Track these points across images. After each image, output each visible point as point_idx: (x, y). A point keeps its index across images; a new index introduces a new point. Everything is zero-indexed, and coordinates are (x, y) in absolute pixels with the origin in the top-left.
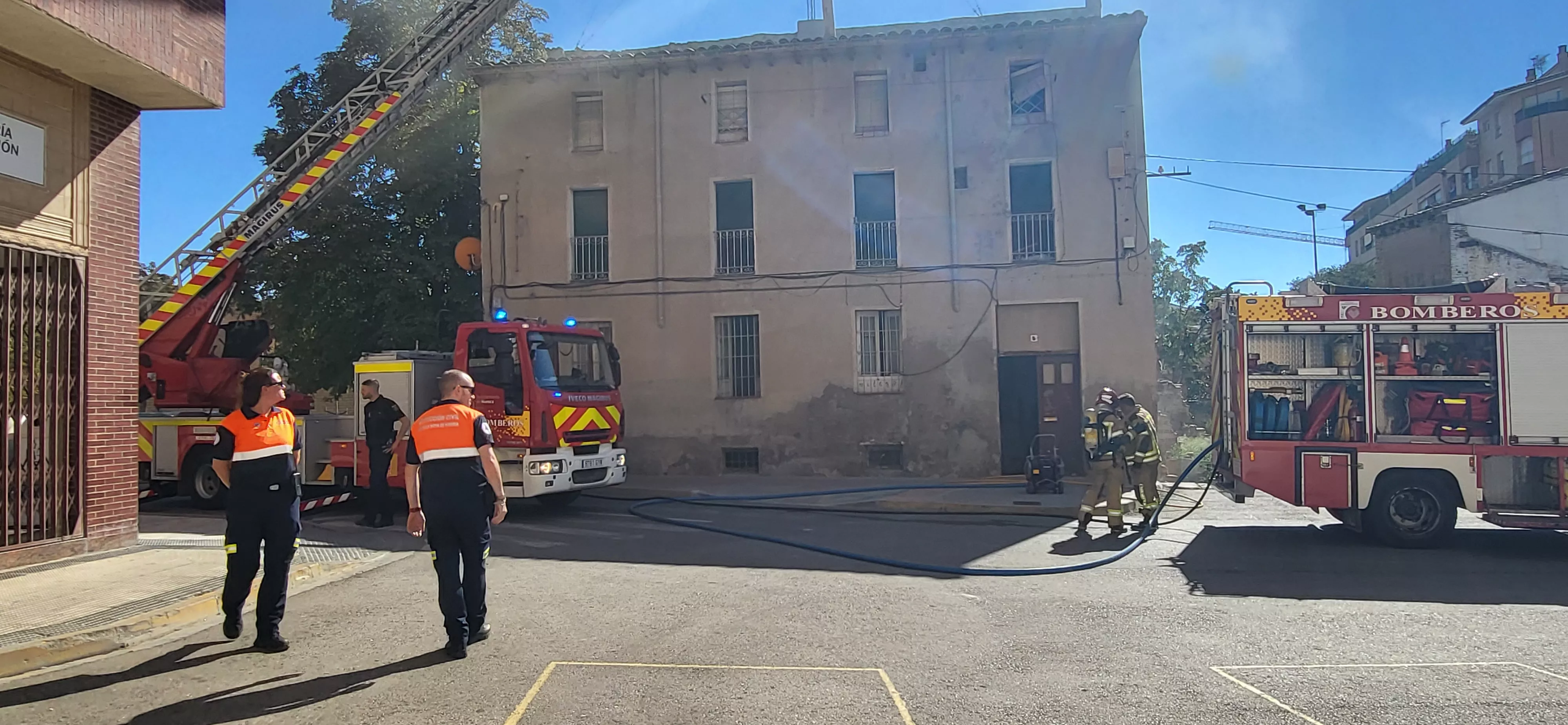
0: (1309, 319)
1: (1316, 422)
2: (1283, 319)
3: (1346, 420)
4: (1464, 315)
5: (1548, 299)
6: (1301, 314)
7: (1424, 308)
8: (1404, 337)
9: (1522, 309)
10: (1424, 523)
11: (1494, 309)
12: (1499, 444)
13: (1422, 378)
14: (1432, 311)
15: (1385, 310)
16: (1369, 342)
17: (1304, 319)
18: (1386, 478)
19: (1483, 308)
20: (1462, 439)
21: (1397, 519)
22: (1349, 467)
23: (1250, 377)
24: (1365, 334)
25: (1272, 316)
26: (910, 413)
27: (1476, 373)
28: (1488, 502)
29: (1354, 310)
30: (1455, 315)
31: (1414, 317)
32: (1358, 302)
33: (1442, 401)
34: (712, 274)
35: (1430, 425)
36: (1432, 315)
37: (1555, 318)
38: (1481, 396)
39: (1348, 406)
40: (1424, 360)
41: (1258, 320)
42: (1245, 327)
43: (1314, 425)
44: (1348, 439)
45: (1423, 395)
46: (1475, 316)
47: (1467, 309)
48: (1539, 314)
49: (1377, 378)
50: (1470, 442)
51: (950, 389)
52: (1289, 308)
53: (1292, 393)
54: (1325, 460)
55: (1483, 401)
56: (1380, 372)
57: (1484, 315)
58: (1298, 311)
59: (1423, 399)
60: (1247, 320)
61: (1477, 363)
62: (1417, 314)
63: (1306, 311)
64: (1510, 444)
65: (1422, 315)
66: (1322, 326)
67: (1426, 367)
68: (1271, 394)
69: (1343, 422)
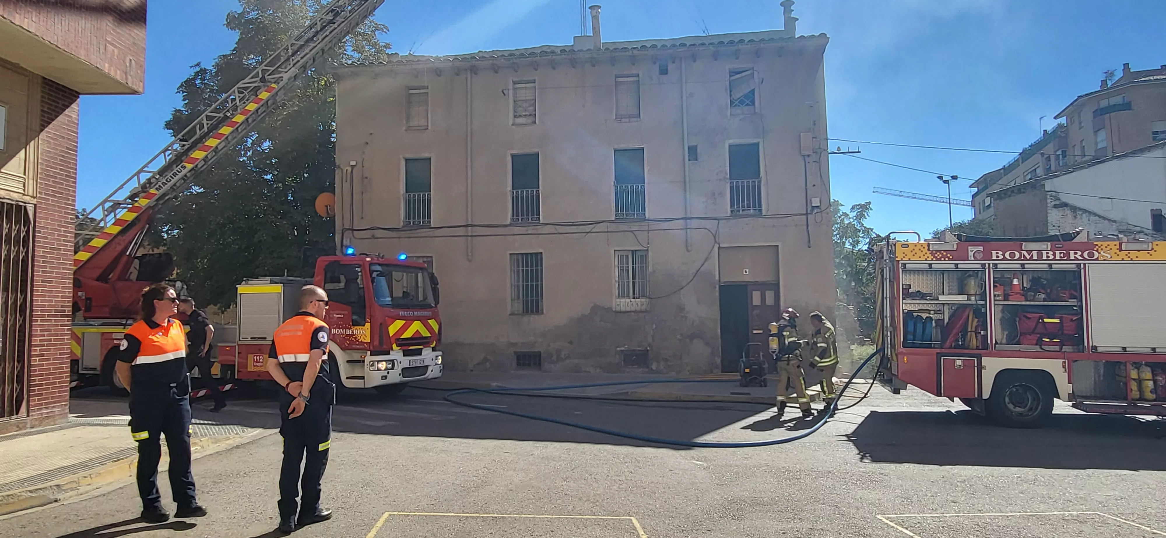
0: (947, 259)
1: (952, 335)
2: (928, 259)
3: (974, 334)
4: (1058, 258)
5: (1118, 247)
6: (941, 255)
7: (1029, 252)
8: (1015, 273)
9: (1099, 253)
10: (1030, 409)
11: (1079, 253)
12: (1084, 352)
13: (1028, 303)
14: (1035, 254)
15: (1002, 253)
16: (990, 277)
17: (943, 259)
18: (1003, 376)
19: (1072, 253)
20: (1057, 348)
21: (1011, 406)
22: (976, 368)
23: (904, 301)
24: (987, 271)
25: (920, 257)
26: (654, 326)
27: (1067, 300)
28: (1076, 394)
29: (979, 253)
30: (1052, 257)
31: (1022, 258)
32: (982, 247)
33: (1043, 320)
34: (508, 223)
35: (1035, 337)
36: (1035, 257)
37: (1123, 260)
38: (1070, 317)
39: (975, 323)
40: (1029, 290)
41: (909, 259)
42: (900, 265)
43: (950, 337)
44: (975, 347)
45: (1029, 315)
46: (1066, 258)
47: (1060, 253)
48: (1111, 257)
49: (996, 302)
50: (1063, 350)
51: (684, 309)
52: (933, 251)
53: (935, 314)
54: (959, 363)
55: (1072, 320)
56: (998, 298)
57: (1072, 258)
58: (938, 253)
59: (1029, 318)
60: (902, 259)
61: (1067, 292)
62: (1024, 256)
63: (945, 254)
64: (1092, 351)
65: (1028, 257)
66: (957, 265)
67: (1031, 295)
68: (919, 314)
69: (971, 335)
